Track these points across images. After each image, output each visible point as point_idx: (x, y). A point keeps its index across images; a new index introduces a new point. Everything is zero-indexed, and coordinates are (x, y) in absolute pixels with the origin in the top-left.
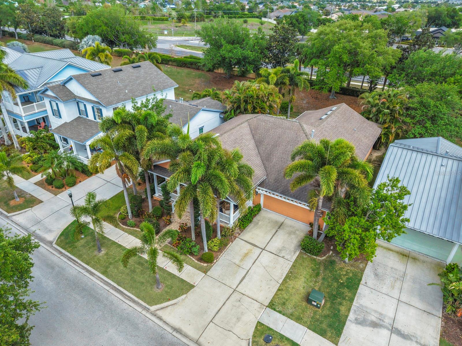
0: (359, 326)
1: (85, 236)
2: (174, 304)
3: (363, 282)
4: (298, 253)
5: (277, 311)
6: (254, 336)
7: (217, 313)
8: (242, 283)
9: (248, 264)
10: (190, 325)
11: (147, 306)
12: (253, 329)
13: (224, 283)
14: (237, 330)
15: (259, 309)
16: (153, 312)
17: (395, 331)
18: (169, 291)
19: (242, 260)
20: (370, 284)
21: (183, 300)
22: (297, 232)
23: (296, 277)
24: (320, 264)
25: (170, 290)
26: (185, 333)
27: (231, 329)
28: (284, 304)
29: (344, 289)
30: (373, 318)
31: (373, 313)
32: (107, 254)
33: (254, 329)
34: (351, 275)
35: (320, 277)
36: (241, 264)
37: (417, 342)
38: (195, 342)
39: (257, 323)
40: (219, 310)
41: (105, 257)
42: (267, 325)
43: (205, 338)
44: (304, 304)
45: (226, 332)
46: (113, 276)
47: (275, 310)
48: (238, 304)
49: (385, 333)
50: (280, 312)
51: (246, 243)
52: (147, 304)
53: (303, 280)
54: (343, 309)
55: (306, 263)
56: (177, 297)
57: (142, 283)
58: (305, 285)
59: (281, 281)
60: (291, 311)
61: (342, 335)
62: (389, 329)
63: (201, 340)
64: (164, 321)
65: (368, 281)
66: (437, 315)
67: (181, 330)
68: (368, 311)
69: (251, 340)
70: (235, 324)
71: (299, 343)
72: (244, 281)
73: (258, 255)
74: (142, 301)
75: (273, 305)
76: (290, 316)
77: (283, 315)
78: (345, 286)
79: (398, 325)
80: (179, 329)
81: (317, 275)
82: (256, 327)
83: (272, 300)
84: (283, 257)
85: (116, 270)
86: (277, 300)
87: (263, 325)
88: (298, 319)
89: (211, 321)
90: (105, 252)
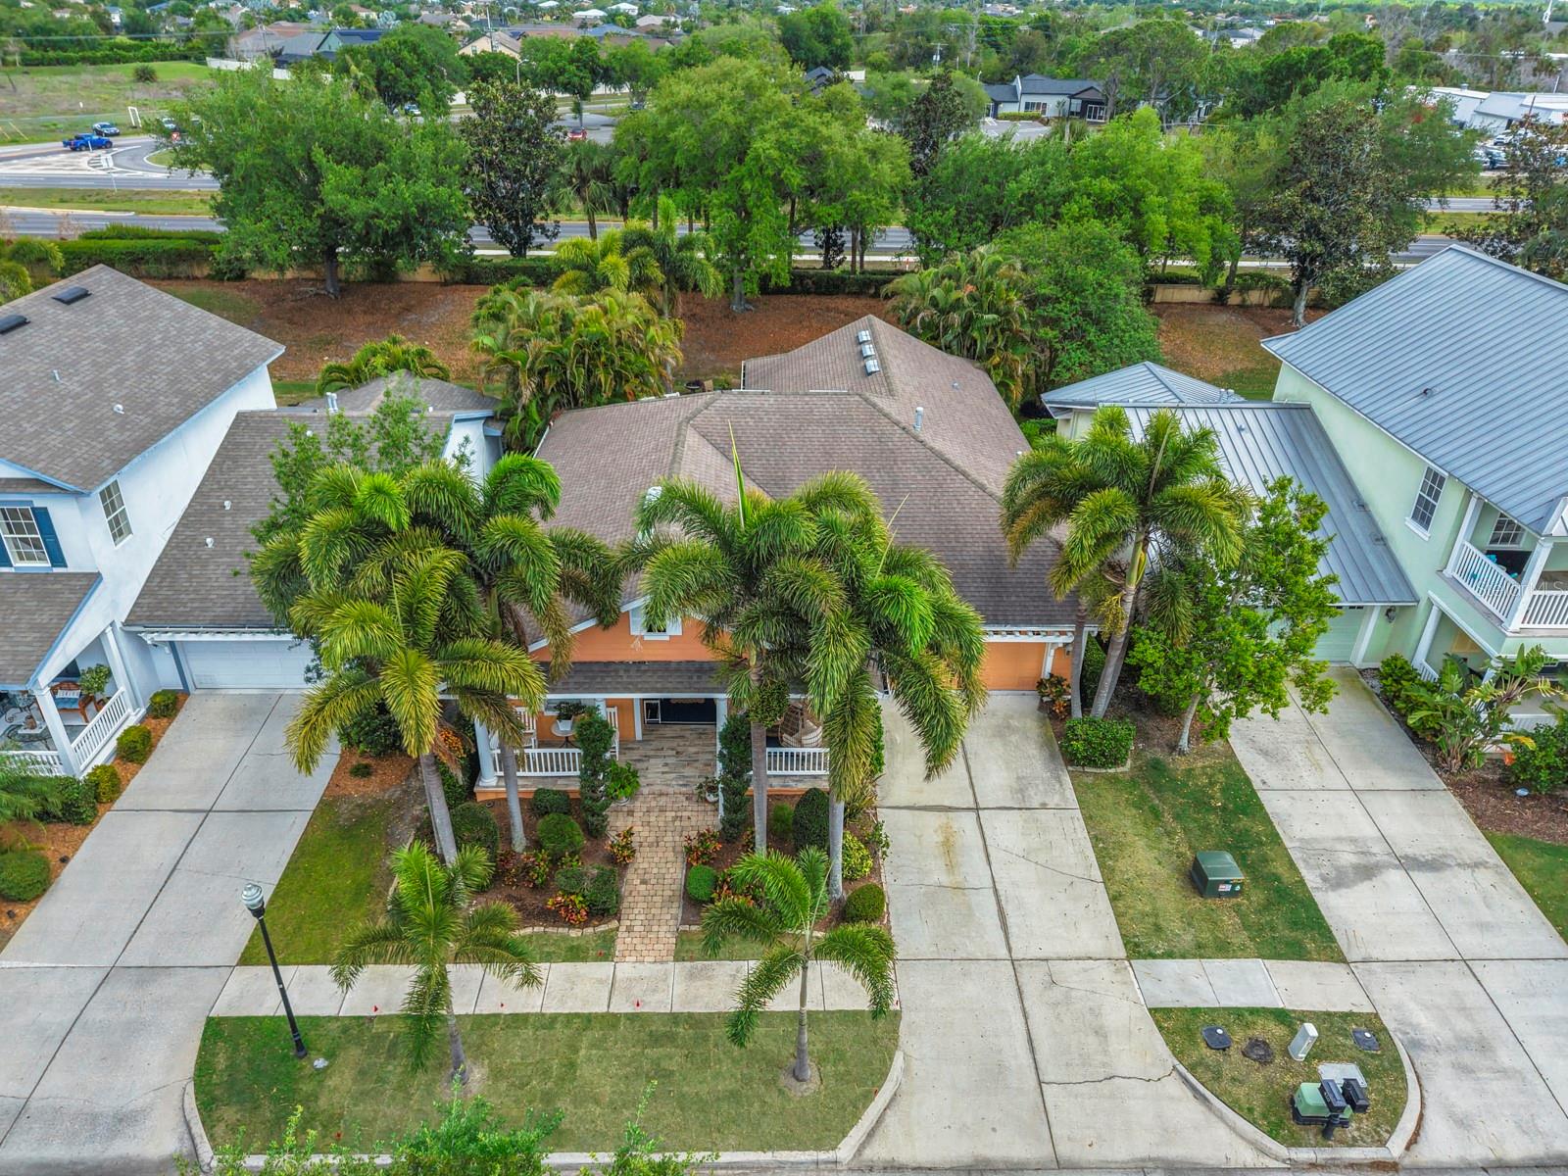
0: (1343, 891)
1: (330, 1056)
2: (892, 1100)
3: (1257, 784)
4: (1067, 779)
5: (1162, 956)
6: (1178, 1054)
7: (1033, 1051)
8: (1013, 930)
9: (975, 870)
10: (994, 1130)
11: (823, 1156)
12: (1158, 1040)
13: (965, 956)
14: (1126, 1064)
15: (1119, 978)
16: (853, 1165)
17: (1410, 864)
18: (841, 1068)
19: (951, 867)
20: (1273, 782)
21: (906, 1070)
22: (1014, 723)
23: (1121, 846)
24: (1133, 782)
25: (846, 1065)
26: (1005, 1162)
27: (1110, 1072)
28: (1158, 928)
29: (1240, 820)
30: (1347, 858)
31: (1338, 847)
32: (497, 1074)
33: (1158, 1034)
34: (1221, 778)
35: (1168, 817)
36: (960, 879)
37: (1459, 865)
38: (1055, 1165)
39: (1153, 1017)
40: (1030, 1041)
41: (503, 1086)
42: (1177, 1005)
43: (1069, 1139)
44: (1197, 902)
45: (1106, 1087)
46: (604, 1135)
47: (1154, 957)
48: (1056, 993)
49: (1395, 877)
50: (1169, 955)
51: (917, 812)
52: (817, 1149)
53: (1141, 843)
54: (1279, 868)
55: (1109, 797)
56: (884, 1075)
57: (733, 1096)
58: (1156, 853)
59: (1096, 874)
60: (1189, 937)
61: (1334, 933)
62: (1396, 867)
63: (1065, 1150)
64: (914, 1169)
65: (1264, 778)
66: (1437, 786)
67: (987, 1161)
68: (1327, 845)
69: (1181, 1068)
70: (1105, 1052)
71: (1281, 1006)
72: (1011, 921)
73: (978, 832)
74: (791, 1149)
75: (1137, 945)
76: (1199, 951)
77: (1183, 957)
78: (1235, 813)
79: (1404, 848)
80: (976, 1161)
81: (1156, 814)
82: (1161, 1028)
83: (1123, 936)
84: (1044, 807)
85: (591, 1107)
86: (1137, 929)
87: (1170, 1010)
88: (1223, 949)
89: (1040, 1083)
90: (485, 1070)
